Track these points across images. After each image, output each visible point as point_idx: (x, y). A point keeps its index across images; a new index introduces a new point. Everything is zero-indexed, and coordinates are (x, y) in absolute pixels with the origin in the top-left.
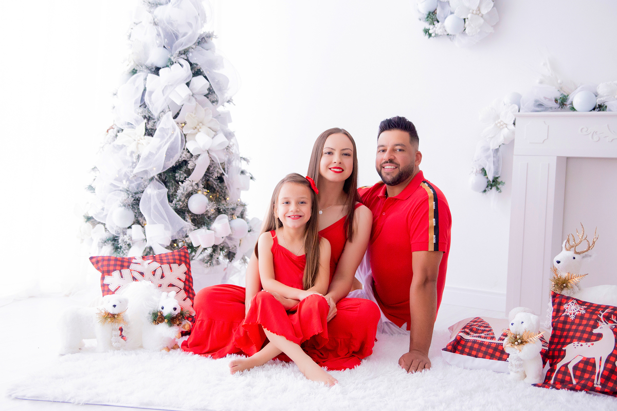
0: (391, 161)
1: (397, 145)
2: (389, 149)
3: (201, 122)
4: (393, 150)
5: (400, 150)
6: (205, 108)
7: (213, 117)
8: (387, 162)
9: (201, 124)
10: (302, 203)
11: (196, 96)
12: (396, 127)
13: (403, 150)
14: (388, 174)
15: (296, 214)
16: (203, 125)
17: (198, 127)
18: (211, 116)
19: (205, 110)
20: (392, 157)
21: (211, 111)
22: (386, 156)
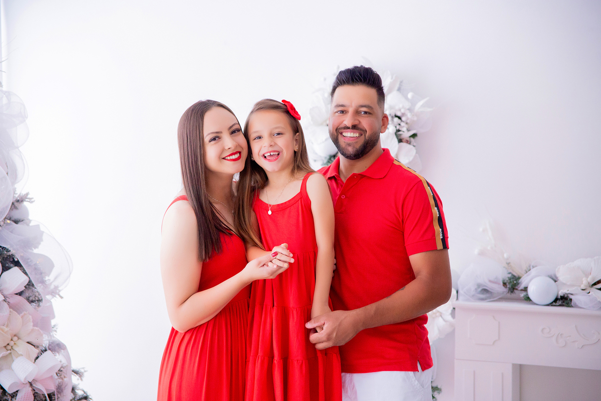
0: (354, 127)
1: (362, 106)
2: (351, 110)
3: (15, 336)
4: (357, 112)
5: (366, 113)
6: (21, 315)
7: (34, 326)
8: (348, 128)
9: (15, 339)
10: (279, 134)
11: (8, 300)
12: (361, 81)
13: (370, 113)
14: (349, 145)
15: (271, 149)
16: (19, 338)
17: (12, 343)
18: (32, 324)
19: (22, 317)
20: (356, 122)
21: (30, 317)
22: (348, 121)
